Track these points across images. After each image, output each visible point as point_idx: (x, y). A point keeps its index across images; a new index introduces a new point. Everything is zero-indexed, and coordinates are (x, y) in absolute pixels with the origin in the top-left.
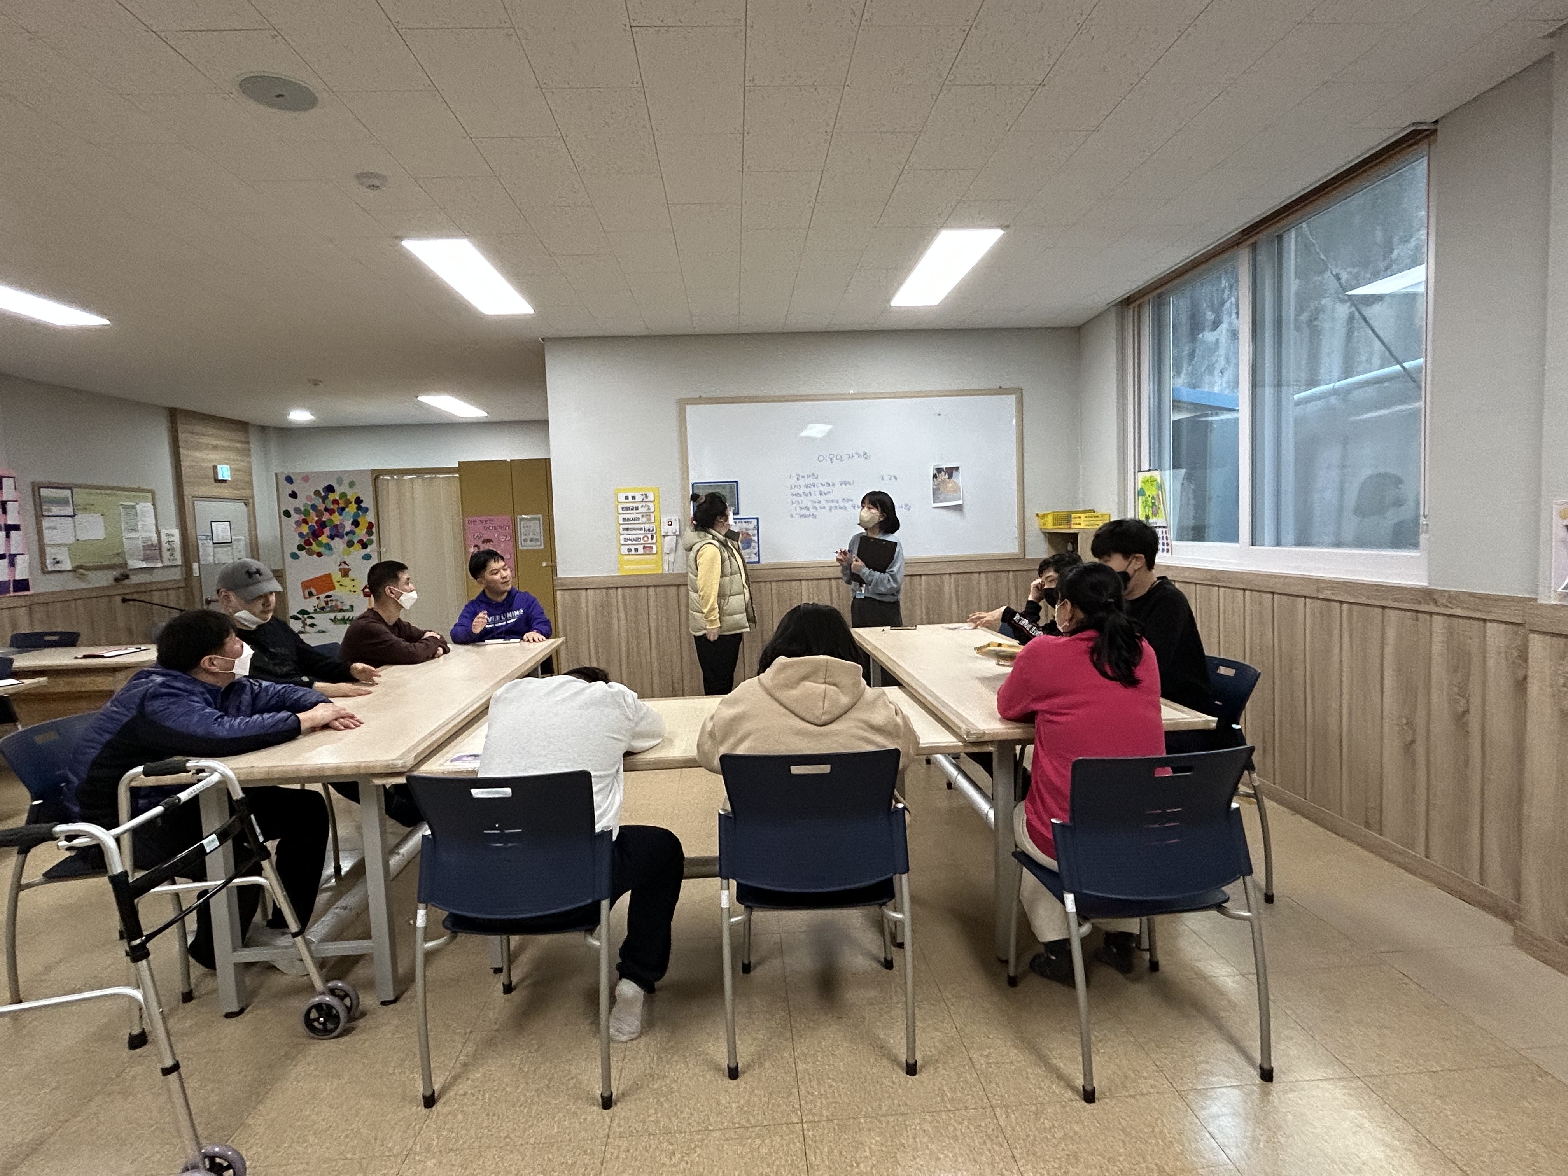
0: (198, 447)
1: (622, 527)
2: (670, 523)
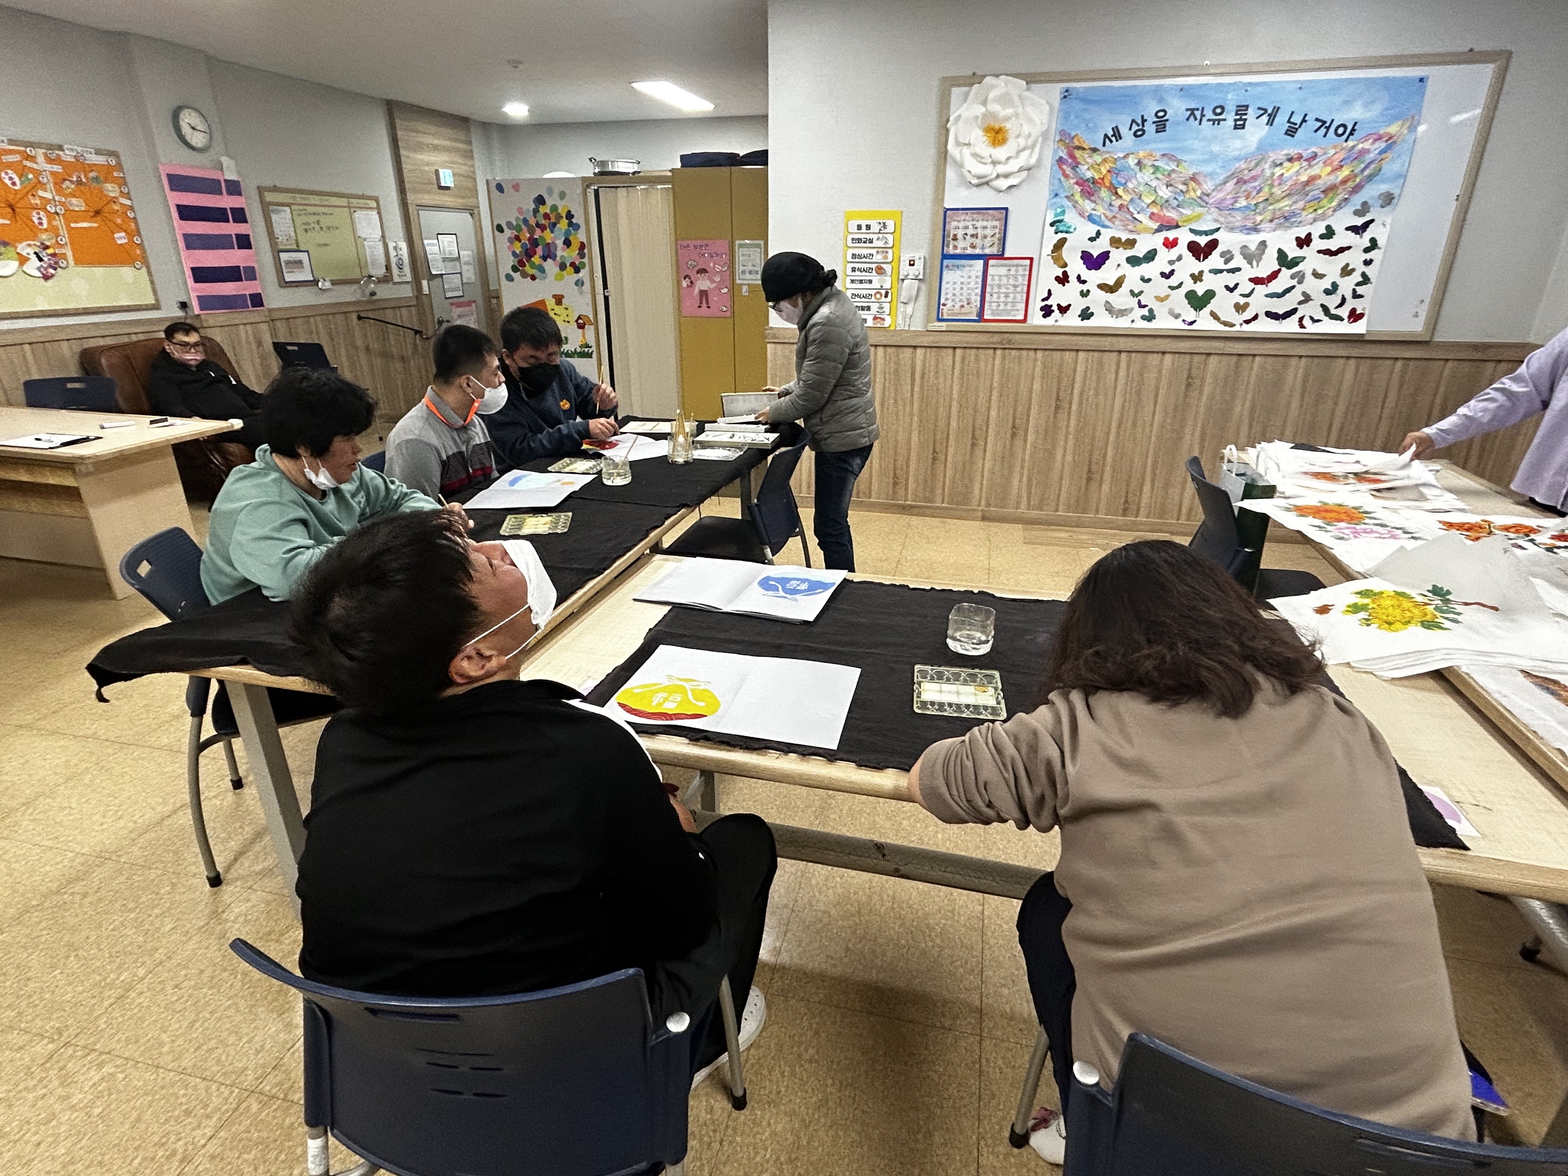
0: (420, 147)
1: (850, 266)
2: (912, 263)
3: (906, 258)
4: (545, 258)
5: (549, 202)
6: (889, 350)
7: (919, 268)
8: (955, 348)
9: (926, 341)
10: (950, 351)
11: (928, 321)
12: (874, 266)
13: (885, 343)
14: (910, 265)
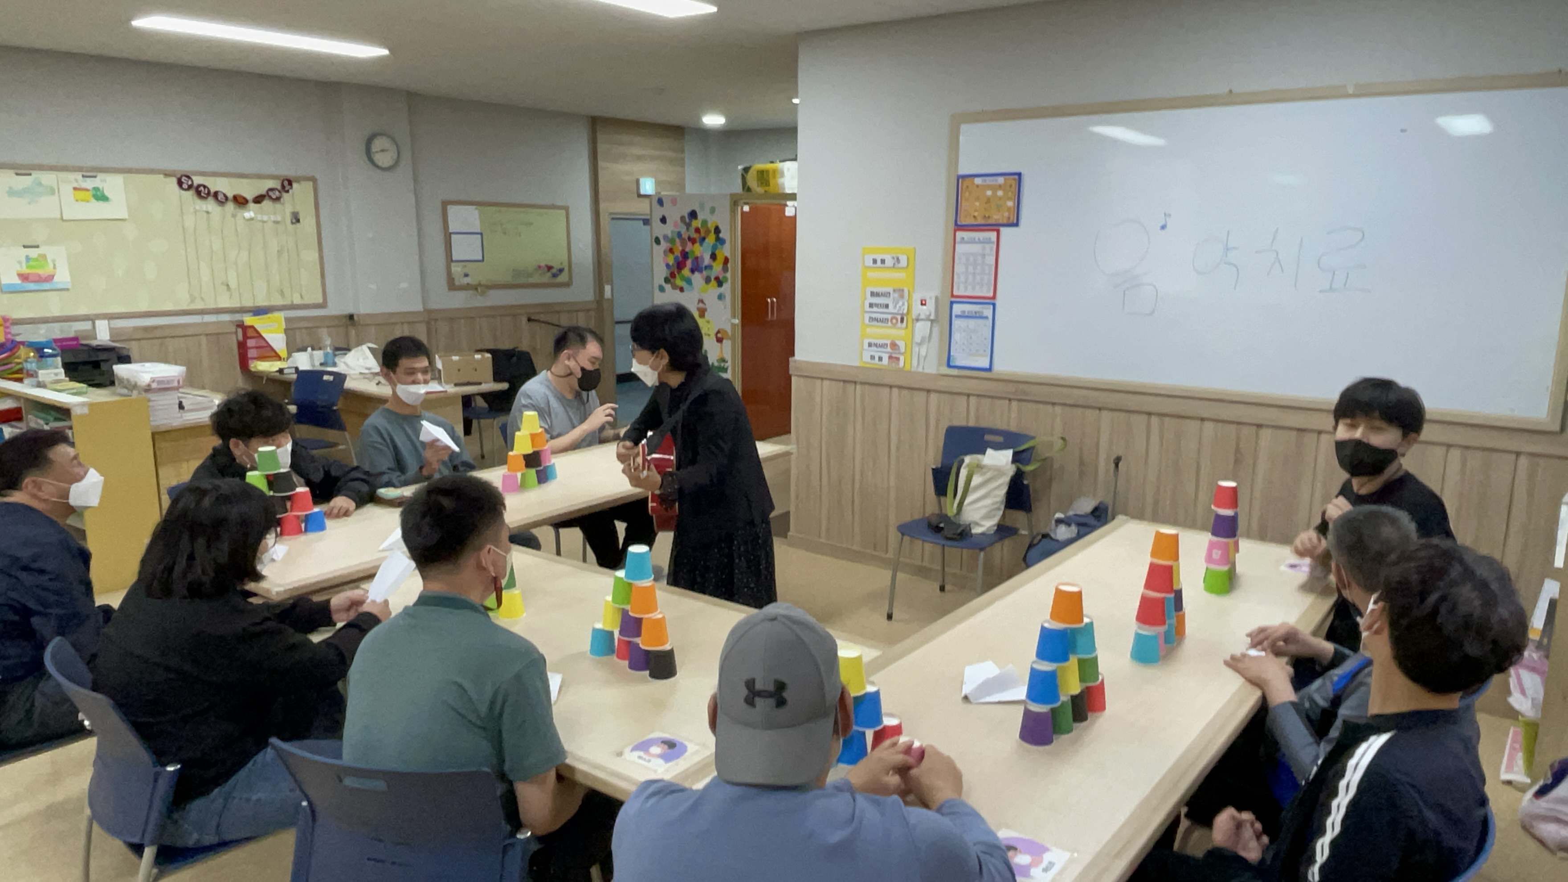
0: (622, 158)
2: (924, 302)
3: (917, 298)
4: (693, 271)
5: (700, 216)
6: (904, 392)
7: (930, 308)
8: (968, 395)
9: (940, 385)
11: (940, 365)
13: (899, 384)
14: (922, 304)
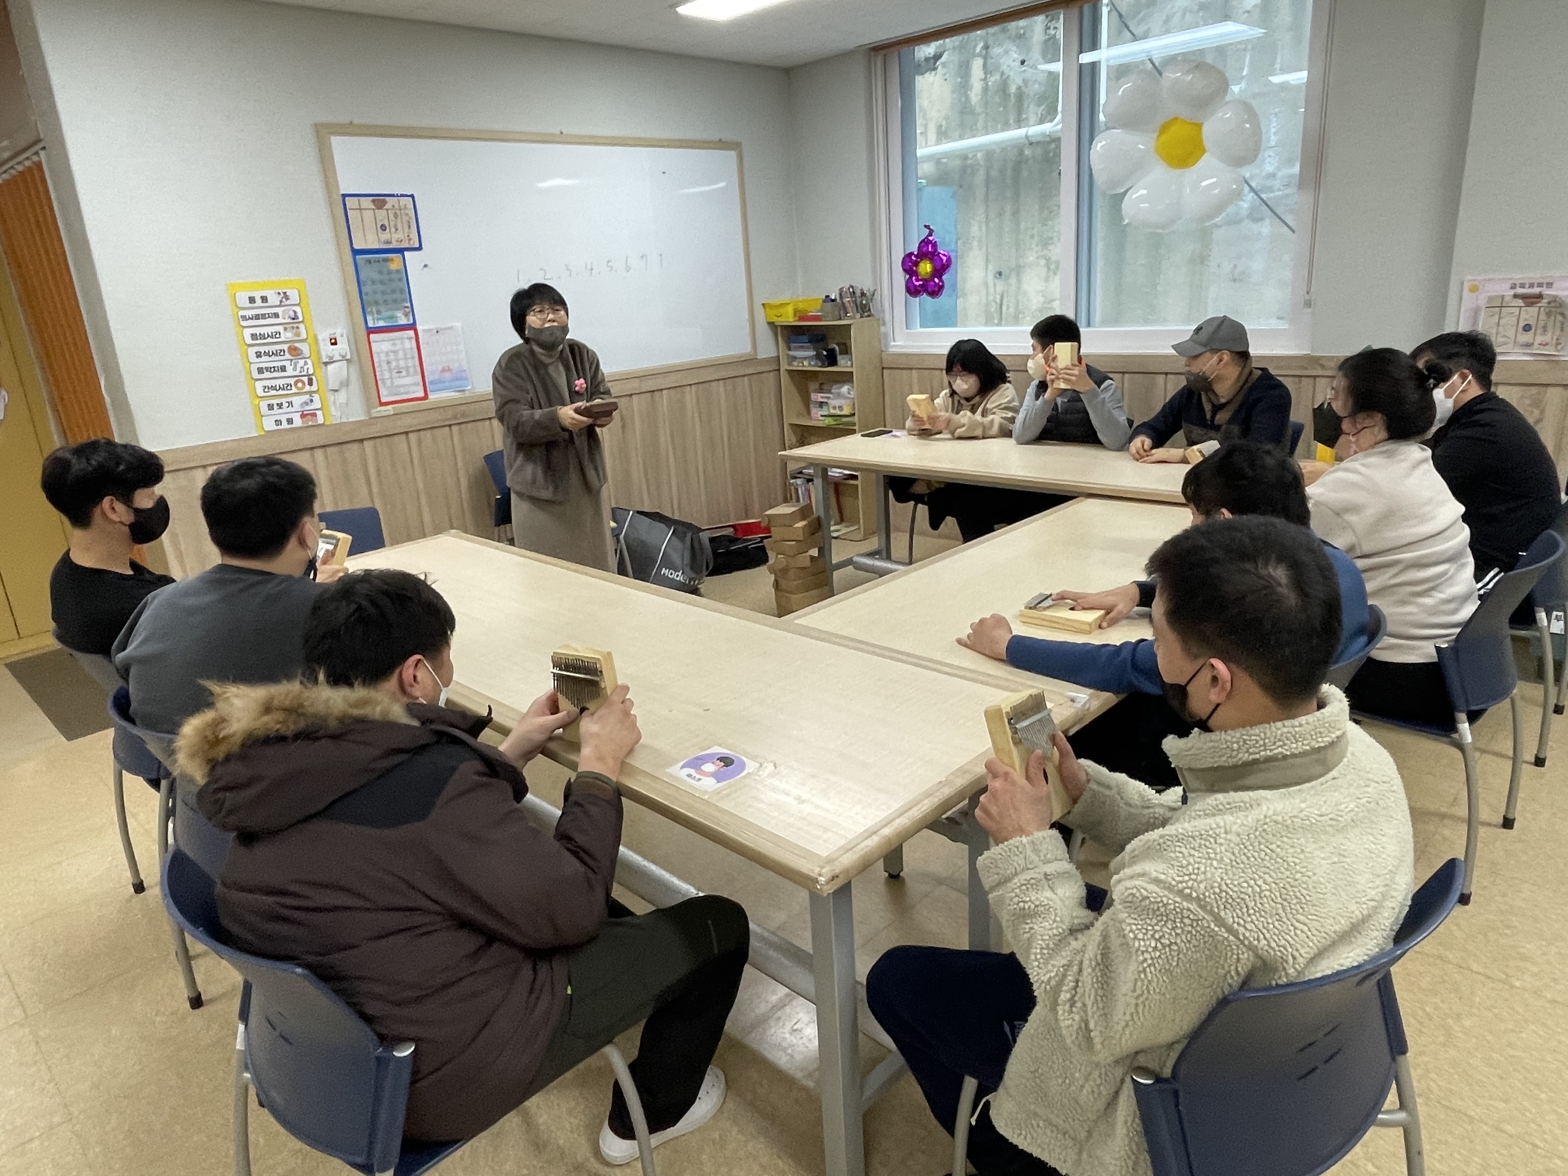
1: (252, 351)
2: (333, 341)
3: (324, 336)
6: (328, 449)
7: (343, 346)
8: (407, 433)
9: (375, 430)
10: (403, 437)
11: (369, 407)
12: (285, 347)
13: (322, 443)
14: (333, 344)
